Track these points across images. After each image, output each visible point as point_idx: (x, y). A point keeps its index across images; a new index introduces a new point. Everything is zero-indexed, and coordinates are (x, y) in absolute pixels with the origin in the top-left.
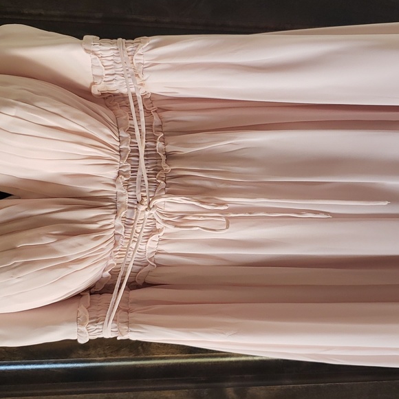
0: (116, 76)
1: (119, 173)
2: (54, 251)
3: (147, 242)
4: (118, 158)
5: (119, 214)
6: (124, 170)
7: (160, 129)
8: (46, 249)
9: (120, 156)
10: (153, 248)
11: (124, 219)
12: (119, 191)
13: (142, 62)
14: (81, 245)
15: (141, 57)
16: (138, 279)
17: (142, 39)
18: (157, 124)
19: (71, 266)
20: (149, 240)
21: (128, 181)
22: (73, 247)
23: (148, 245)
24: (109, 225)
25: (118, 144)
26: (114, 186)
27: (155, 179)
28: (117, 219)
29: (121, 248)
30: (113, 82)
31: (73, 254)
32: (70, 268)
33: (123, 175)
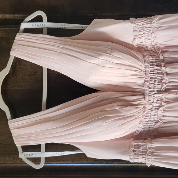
0: (144, 34)
1: (145, 81)
2: (120, 112)
3: (158, 111)
4: (144, 75)
5: (146, 98)
6: (147, 80)
7: (163, 61)
8: (117, 111)
9: (145, 73)
10: (161, 114)
11: (148, 101)
12: (145, 88)
13: (155, 26)
14: (130, 110)
15: (155, 24)
16: (155, 130)
17: (155, 16)
18: (162, 59)
19: (127, 119)
20: (159, 110)
21: (149, 84)
22: (127, 111)
23: (158, 112)
24: (141, 103)
25: (145, 68)
26: (143, 86)
27: (161, 83)
28: (145, 100)
29: (147, 114)
30: (143, 37)
31: (127, 114)
32: (126, 120)
33: (146, 82)
